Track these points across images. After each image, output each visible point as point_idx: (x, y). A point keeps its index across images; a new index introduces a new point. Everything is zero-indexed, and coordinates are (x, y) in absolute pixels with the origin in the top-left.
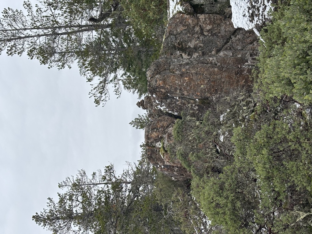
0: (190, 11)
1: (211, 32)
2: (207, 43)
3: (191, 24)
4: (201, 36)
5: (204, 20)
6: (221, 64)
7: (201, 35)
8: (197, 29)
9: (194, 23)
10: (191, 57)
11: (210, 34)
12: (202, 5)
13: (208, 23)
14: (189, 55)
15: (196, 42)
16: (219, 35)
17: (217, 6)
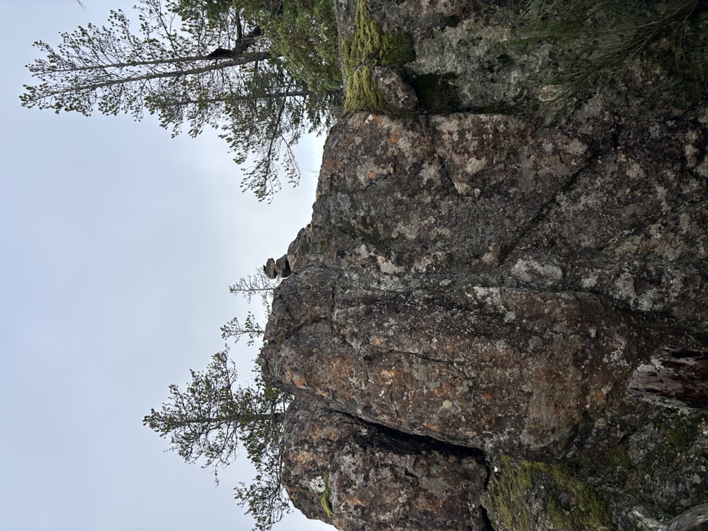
0: (401, 106)
1: (484, 181)
2: (467, 222)
3: (407, 155)
4: (442, 199)
5: (456, 137)
6: (520, 317)
7: (446, 195)
8: (430, 172)
9: (418, 150)
10: (407, 271)
11: (477, 191)
12: (452, 76)
13: (471, 149)
14: (398, 262)
15: (426, 222)
16: (512, 191)
17: (508, 77)
